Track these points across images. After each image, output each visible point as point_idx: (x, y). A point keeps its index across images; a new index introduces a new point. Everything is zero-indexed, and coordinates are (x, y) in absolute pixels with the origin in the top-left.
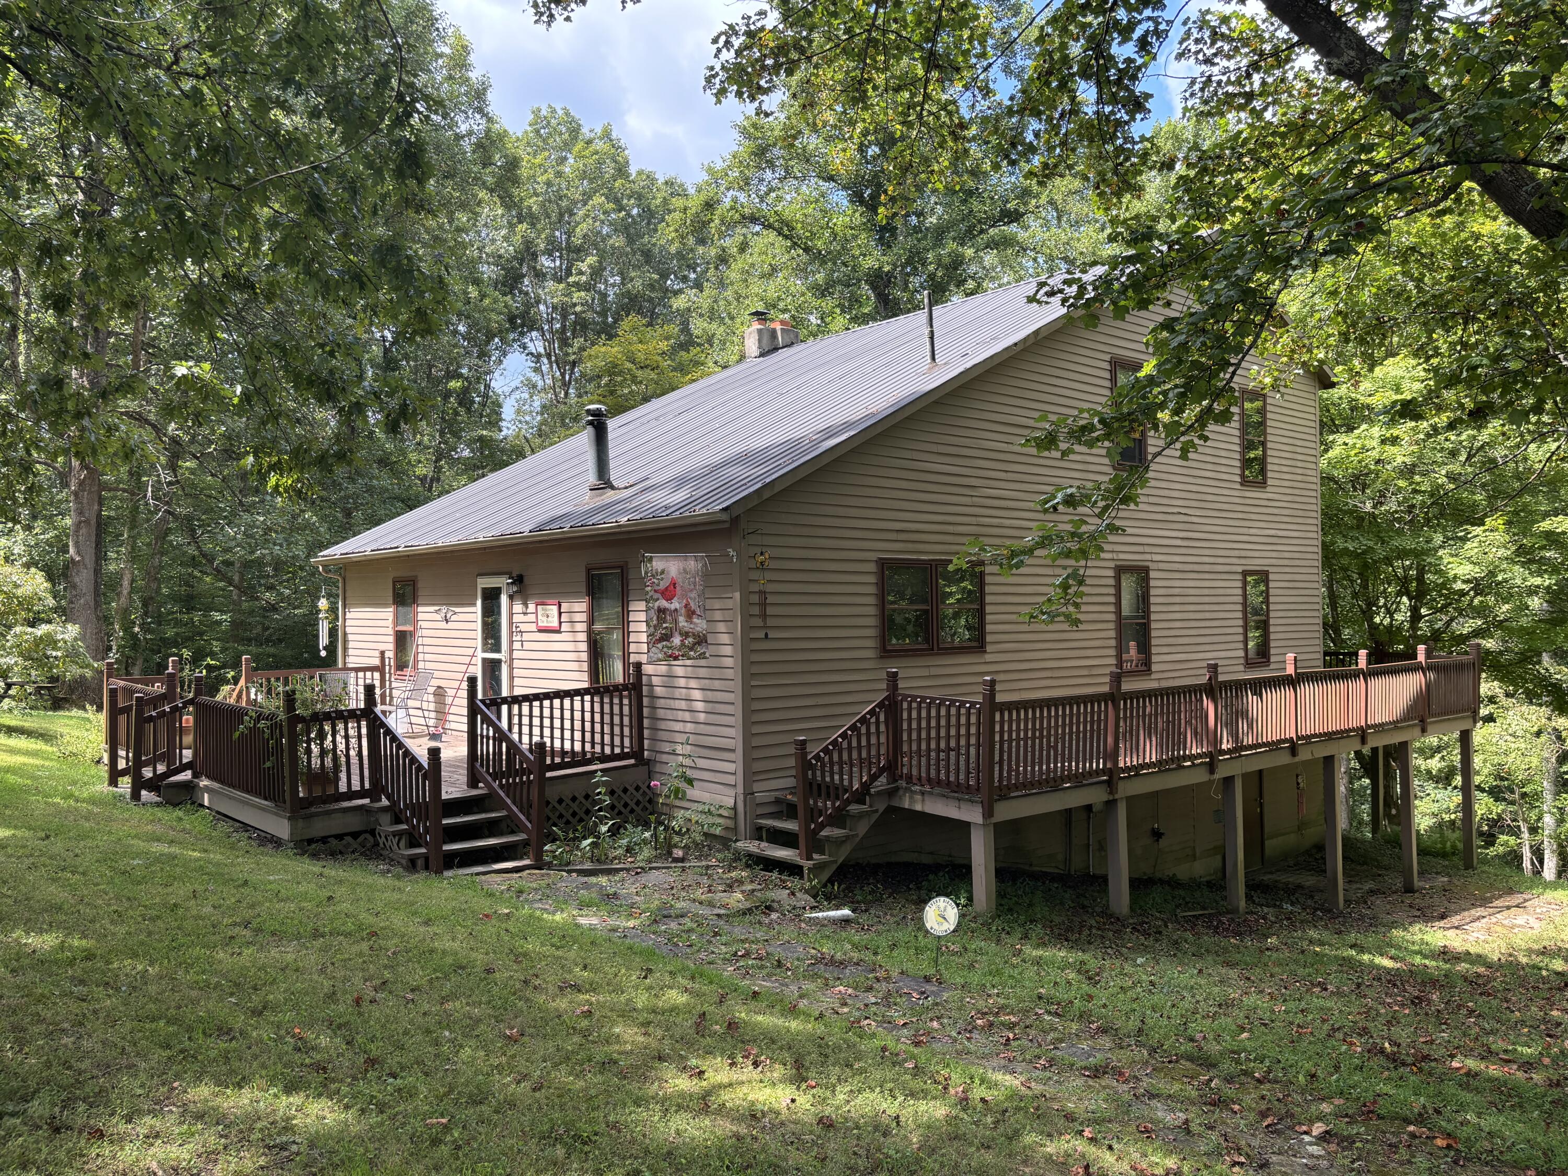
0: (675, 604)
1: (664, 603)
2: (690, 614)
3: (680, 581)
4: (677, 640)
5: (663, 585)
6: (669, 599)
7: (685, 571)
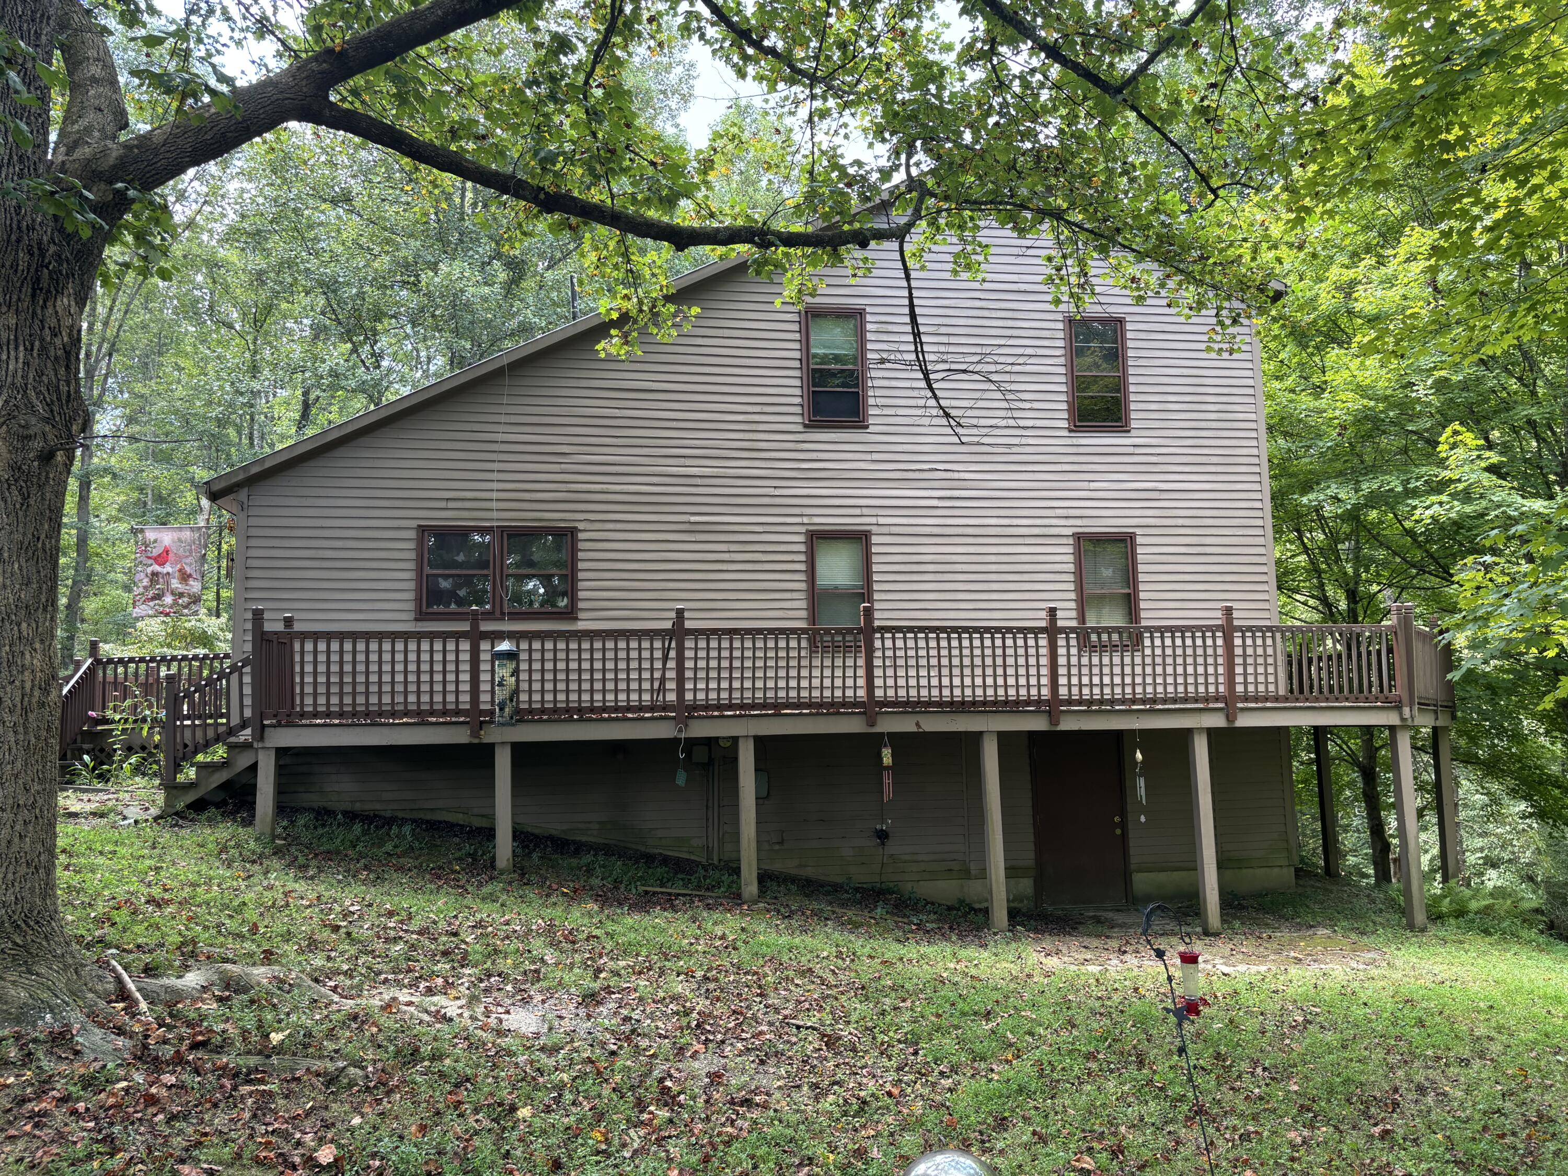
0: (168, 568)
1: (157, 568)
2: (185, 577)
3: (174, 549)
4: (168, 599)
5: (155, 553)
6: (162, 564)
7: (180, 540)
